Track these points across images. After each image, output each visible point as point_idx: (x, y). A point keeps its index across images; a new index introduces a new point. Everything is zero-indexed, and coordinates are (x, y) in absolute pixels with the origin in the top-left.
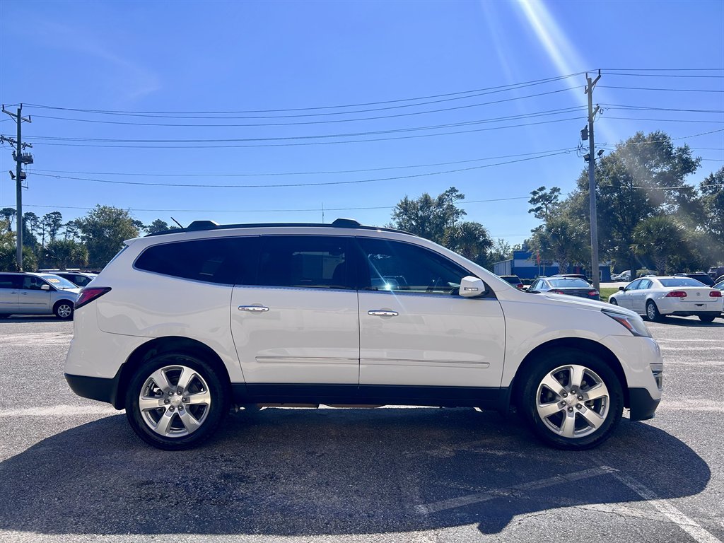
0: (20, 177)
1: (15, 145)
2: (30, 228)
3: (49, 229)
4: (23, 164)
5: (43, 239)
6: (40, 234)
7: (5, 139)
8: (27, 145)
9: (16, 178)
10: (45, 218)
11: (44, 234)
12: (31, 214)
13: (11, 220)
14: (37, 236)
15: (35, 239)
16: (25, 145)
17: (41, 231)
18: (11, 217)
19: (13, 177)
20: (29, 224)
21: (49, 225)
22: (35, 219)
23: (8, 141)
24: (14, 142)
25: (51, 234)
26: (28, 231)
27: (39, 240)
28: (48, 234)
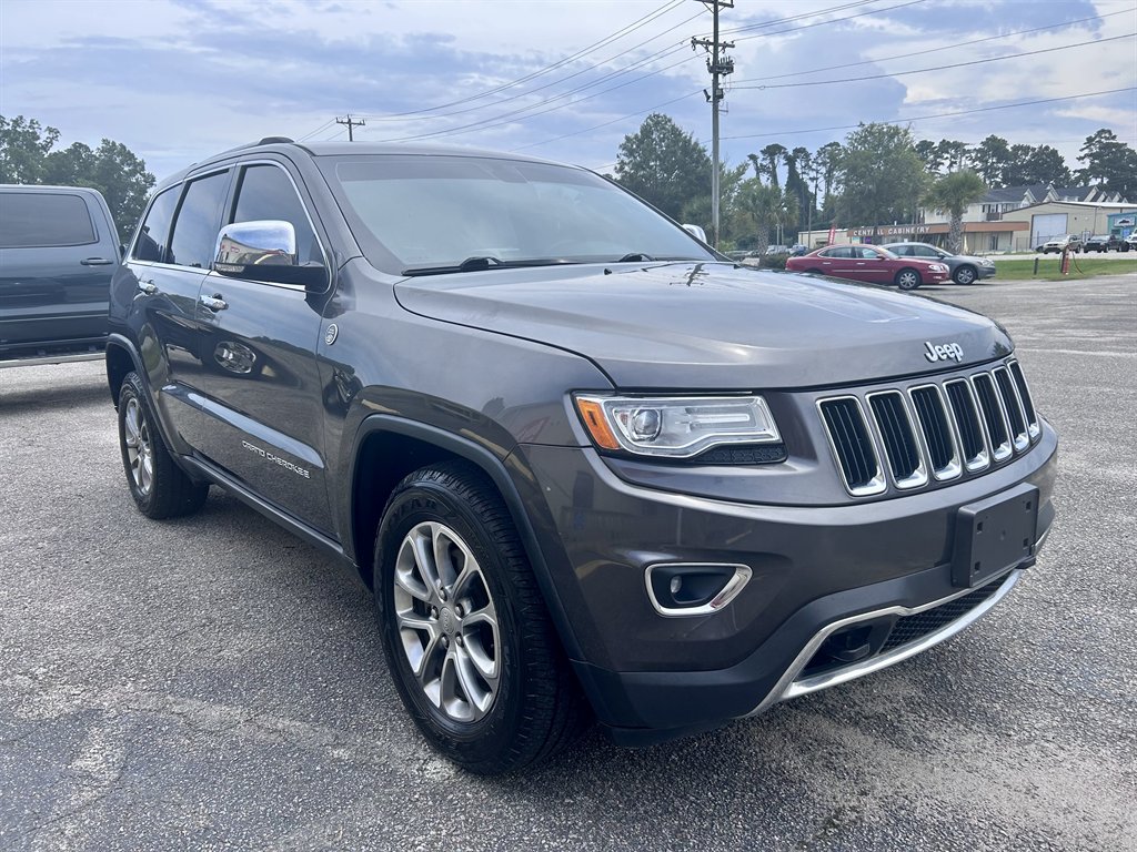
0: (718, 96)
1: (711, 48)
2: (799, 171)
3: (823, 170)
4: (720, 76)
5: (817, 186)
6: (812, 179)
7: (698, 42)
8: (728, 46)
9: (711, 99)
10: (819, 154)
11: (817, 179)
12: (802, 150)
13: (776, 162)
14: (809, 182)
15: (807, 187)
16: (725, 46)
17: (813, 174)
18: (776, 157)
19: (708, 97)
20: (798, 165)
21: (824, 164)
22: (807, 156)
23: (702, 43)
24: (711, 44)
25: (825, 178)
26: (798, 175)
27: (812, 189)
28: (822, 178)
